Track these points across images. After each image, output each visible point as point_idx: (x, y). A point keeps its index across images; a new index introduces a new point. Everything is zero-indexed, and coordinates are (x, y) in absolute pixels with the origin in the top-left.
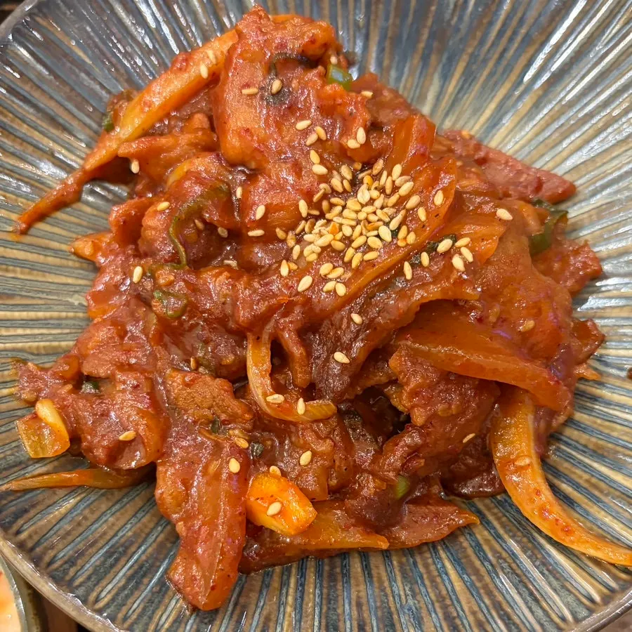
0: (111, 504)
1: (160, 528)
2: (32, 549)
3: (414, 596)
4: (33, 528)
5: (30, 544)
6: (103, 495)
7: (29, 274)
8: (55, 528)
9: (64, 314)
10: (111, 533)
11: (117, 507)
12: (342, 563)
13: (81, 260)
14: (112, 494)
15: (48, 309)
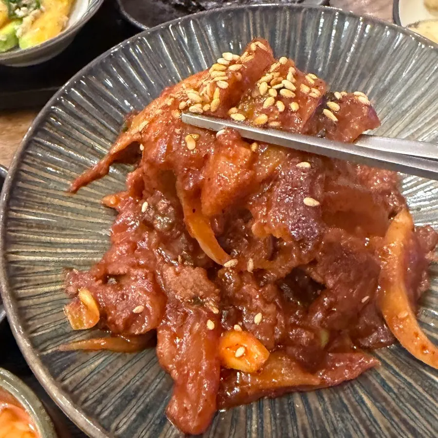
0: (125, 363)
1: (158, 380)
2: (72, 391)
3: (343, 421)
4: (72, 377)
5: (70, 389)
6: (119, 357)
7: (76, 216)
8: (88, 378)
9: (96, 241)
10: (125, 382)
11: (129, 365)
12: (288, 401)
13: (107, 209)
14: (126, 356)
15: (87, 237)
